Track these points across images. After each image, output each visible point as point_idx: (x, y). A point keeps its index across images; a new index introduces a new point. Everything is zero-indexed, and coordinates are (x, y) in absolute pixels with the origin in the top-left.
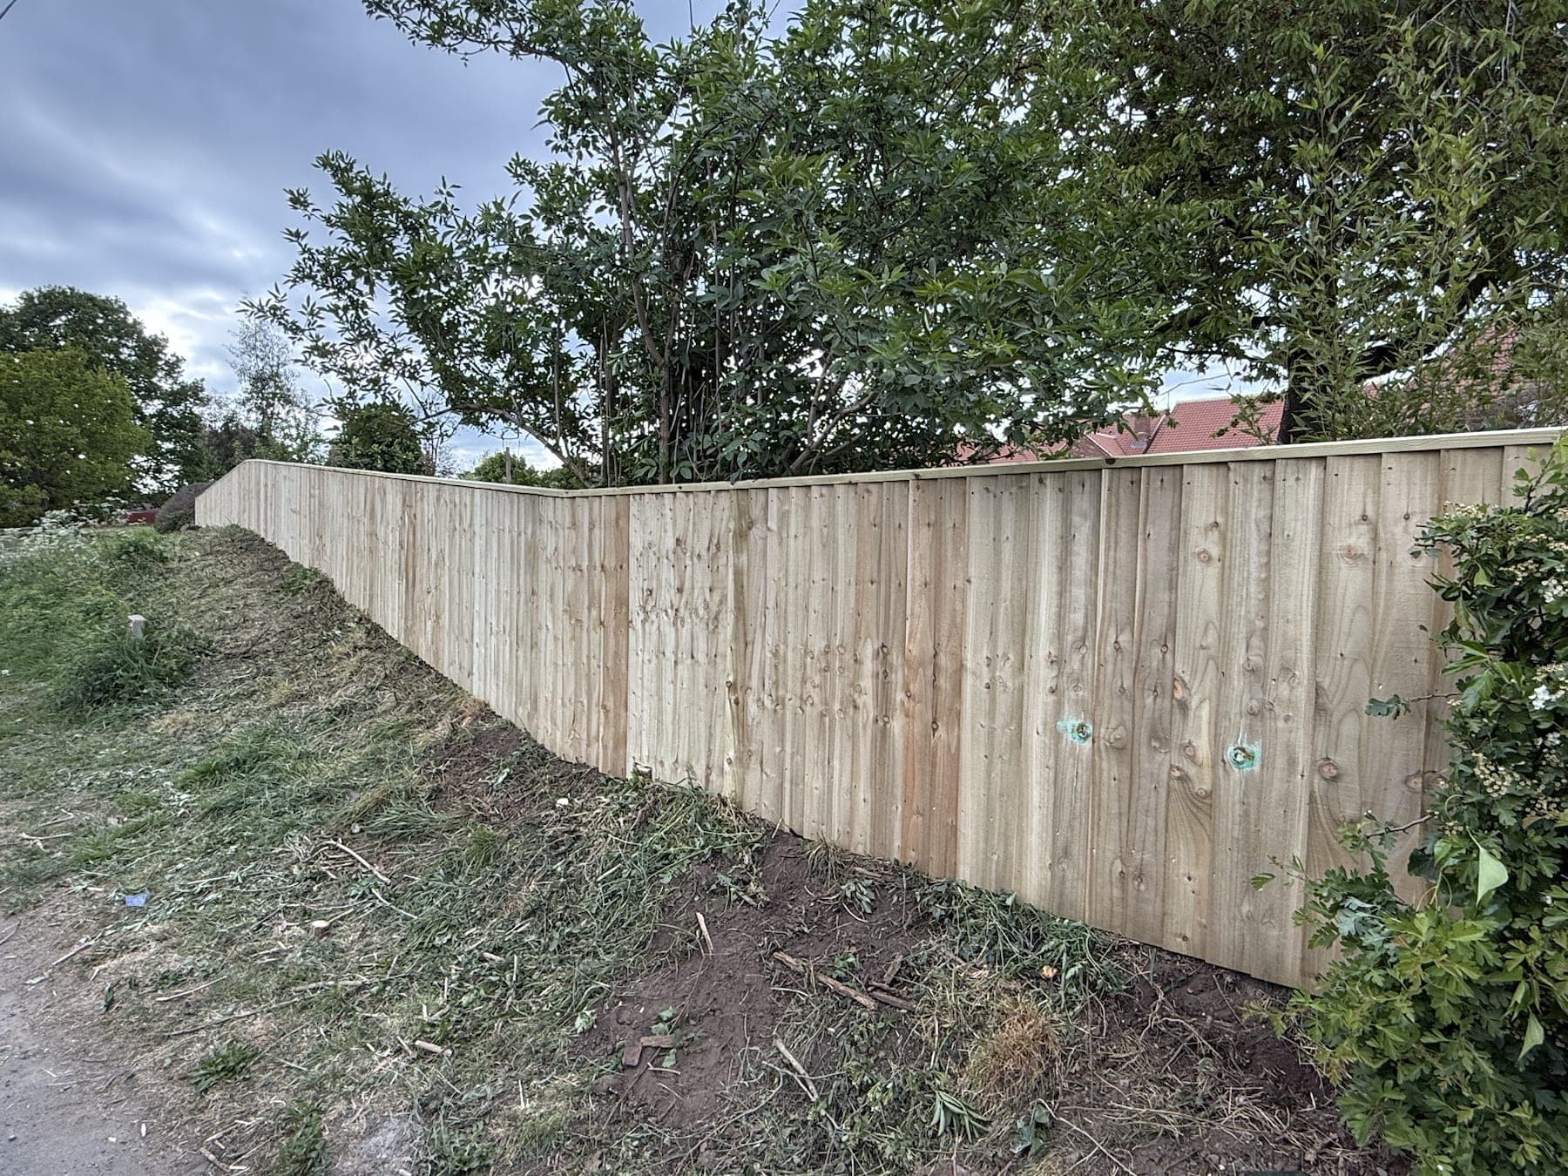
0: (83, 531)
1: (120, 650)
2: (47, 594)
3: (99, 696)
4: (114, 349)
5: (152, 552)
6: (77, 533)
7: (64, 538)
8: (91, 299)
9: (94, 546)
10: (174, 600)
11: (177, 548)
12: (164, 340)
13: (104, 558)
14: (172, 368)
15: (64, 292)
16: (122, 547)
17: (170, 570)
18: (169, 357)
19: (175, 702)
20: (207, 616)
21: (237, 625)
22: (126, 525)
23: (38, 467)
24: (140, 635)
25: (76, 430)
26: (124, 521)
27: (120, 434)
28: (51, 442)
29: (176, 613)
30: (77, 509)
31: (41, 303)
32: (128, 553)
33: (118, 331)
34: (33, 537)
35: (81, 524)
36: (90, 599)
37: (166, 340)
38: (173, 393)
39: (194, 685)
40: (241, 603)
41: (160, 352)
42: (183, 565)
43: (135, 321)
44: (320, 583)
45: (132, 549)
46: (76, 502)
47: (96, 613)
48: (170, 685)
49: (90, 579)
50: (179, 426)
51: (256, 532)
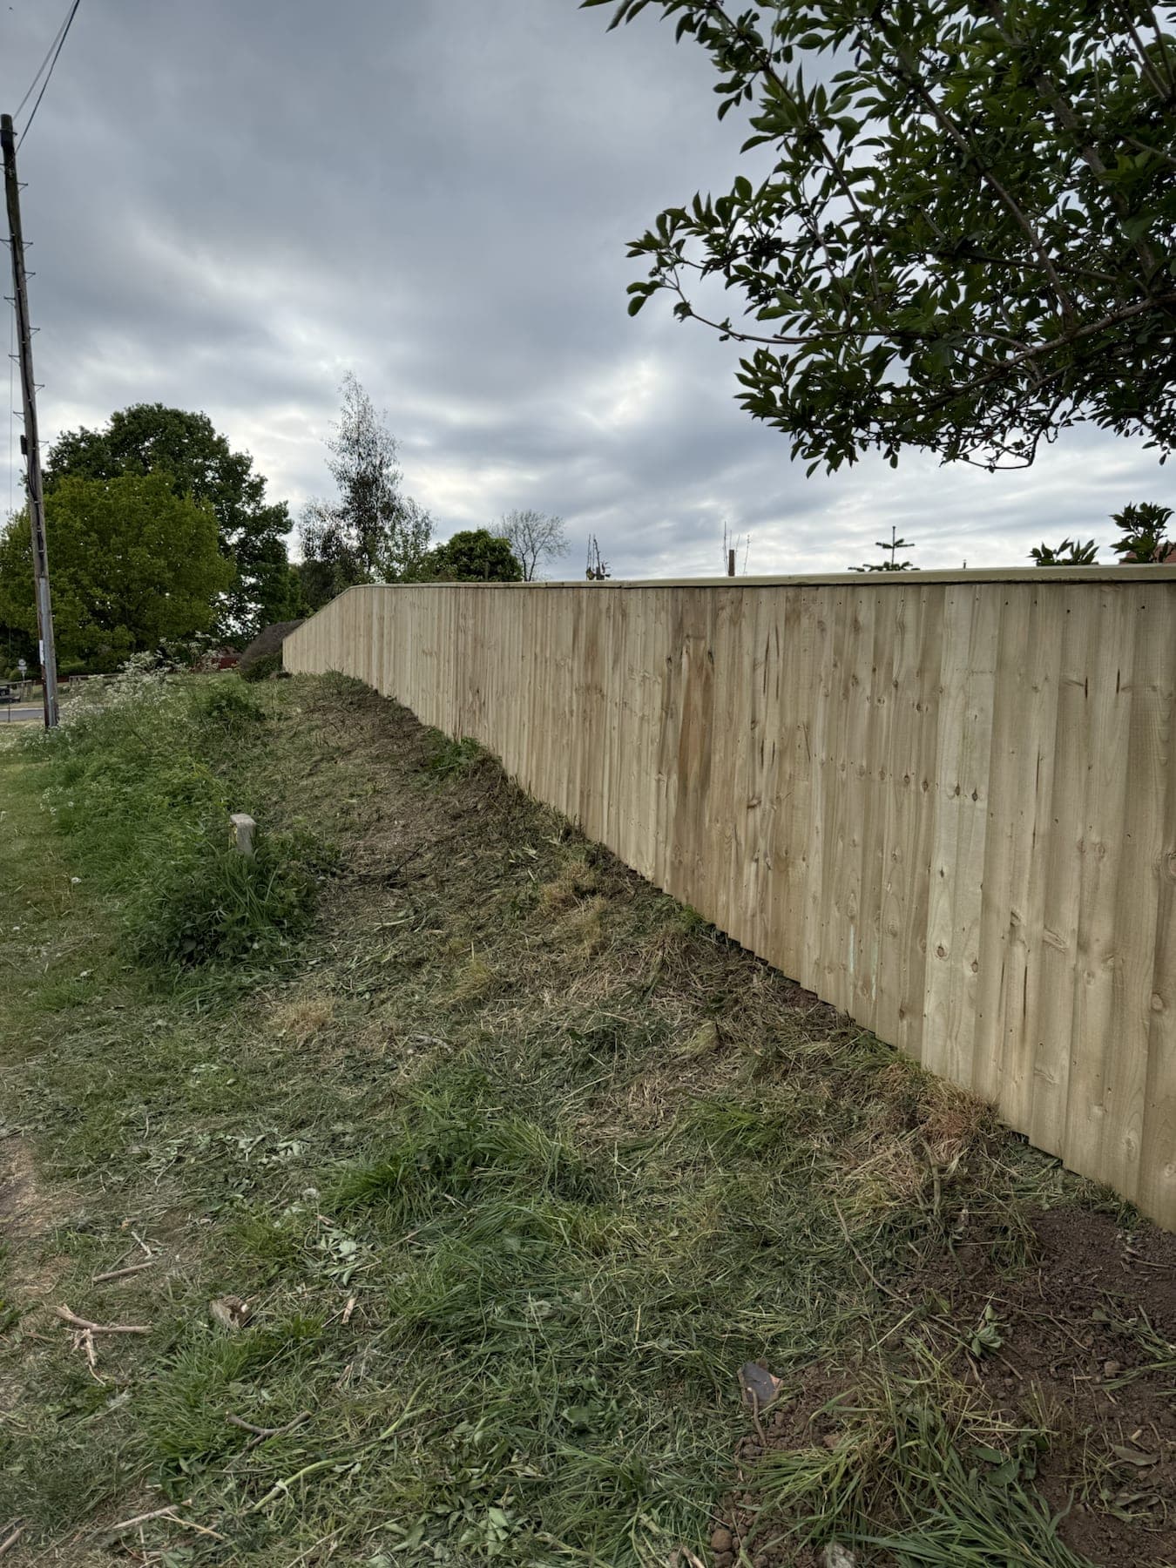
0: (169, 678)
1: (219, 872)
2: (128, 763)
3: (190, 947)
4: (200, 471)
5: (246, 707)
6: (162, 680)
7: (148, 688)
8: (177, 415)
9: (180, 699)
10: (278, 777)
11: (275, 702)
12: (248, 459)
13: (193, 714)
14: (256, 489)
15: (152, 408)
16: (212, 700)
17: (269, 733)
18: (252, 477)
19: (297, 965)
20: (325, 806)
21: (369, 823)
22: (218, 670)
23: (127, 606)
24: (247, 848)
25: (163, 563)
26: (216, 665)
27: (205, 567)
28: (137, 576)
29: (283, 798)
30: (163, 650)
31: (130, 423)
32: (219, 708)
33: (203, 451)
34: (117, 685)
35: (167, 669)
36: (177, 776)
37: (250, 460)
38: (255, 519)
39: (321, 932)
40: (369, 787)
41: (245, 472)
42: (283, 725)
43: (219, 438)
44: (483, 762)
45: (224, 703)
46: (163, 640)
47: (184, 796)
48: (290, 931)
49: (177, 743)
50: (262, 557)
51: (365, 680)
